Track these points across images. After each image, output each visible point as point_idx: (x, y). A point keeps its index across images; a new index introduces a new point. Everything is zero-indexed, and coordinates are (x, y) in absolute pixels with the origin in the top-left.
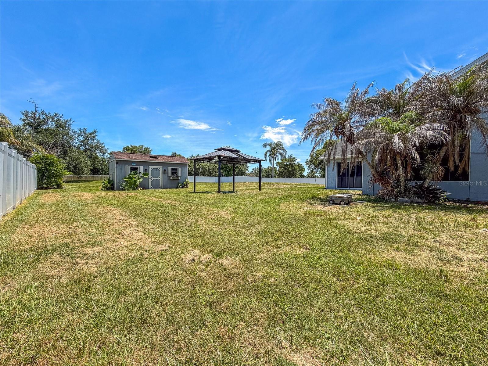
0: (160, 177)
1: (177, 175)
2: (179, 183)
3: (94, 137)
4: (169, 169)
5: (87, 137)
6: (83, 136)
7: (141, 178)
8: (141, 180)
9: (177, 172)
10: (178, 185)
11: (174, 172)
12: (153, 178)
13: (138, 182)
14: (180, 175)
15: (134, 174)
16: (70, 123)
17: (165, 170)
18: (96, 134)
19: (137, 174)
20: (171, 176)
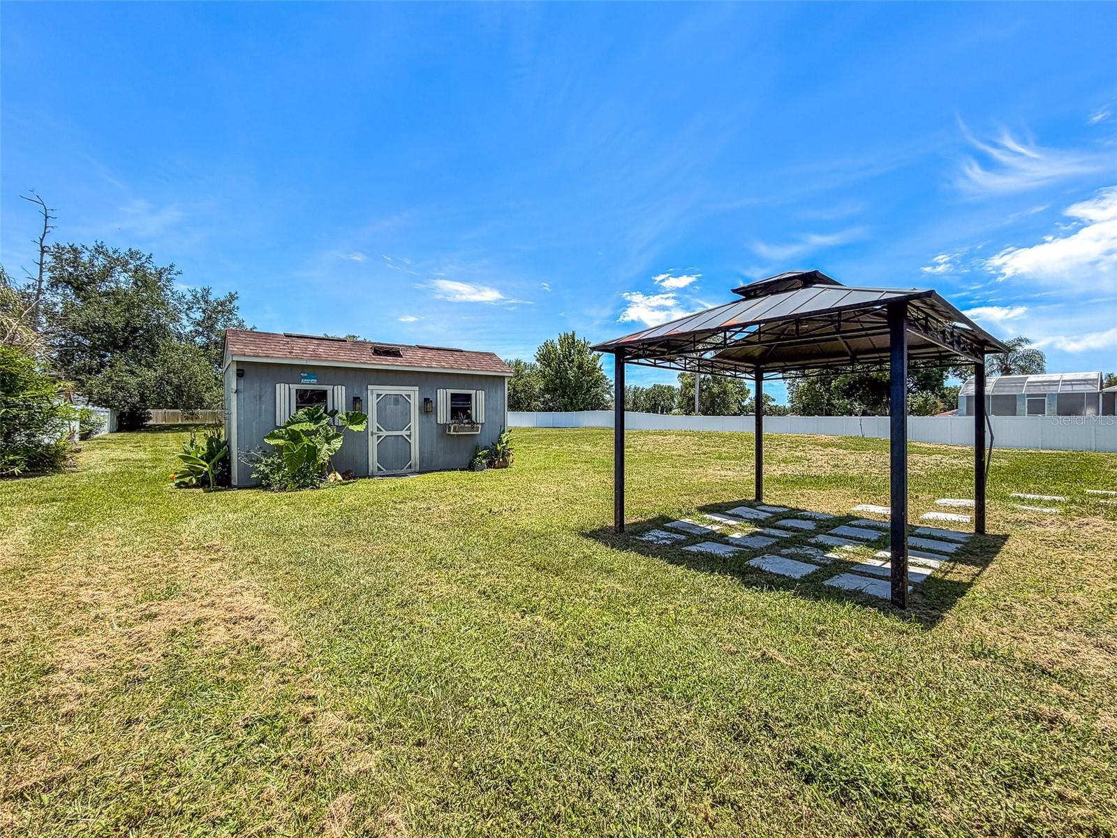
0: (409, 429)
1: (469, 417)
2: (477, 449)
3: (230, 312)
4: (443, 398)
5: (213, 312)
6: (200, 308)
7: (337, 436)
8: (337, 444)
9: (470, 408)
10: (476, 456)
11: (461, 407)
12: (384, 433)
13: (325, 453)
14: (481, 419)
15: (310, 421)
16: (169, 276)
17: (426, 400)
18: (236, 303)
19: (320, 418)
20: (449, 421)
